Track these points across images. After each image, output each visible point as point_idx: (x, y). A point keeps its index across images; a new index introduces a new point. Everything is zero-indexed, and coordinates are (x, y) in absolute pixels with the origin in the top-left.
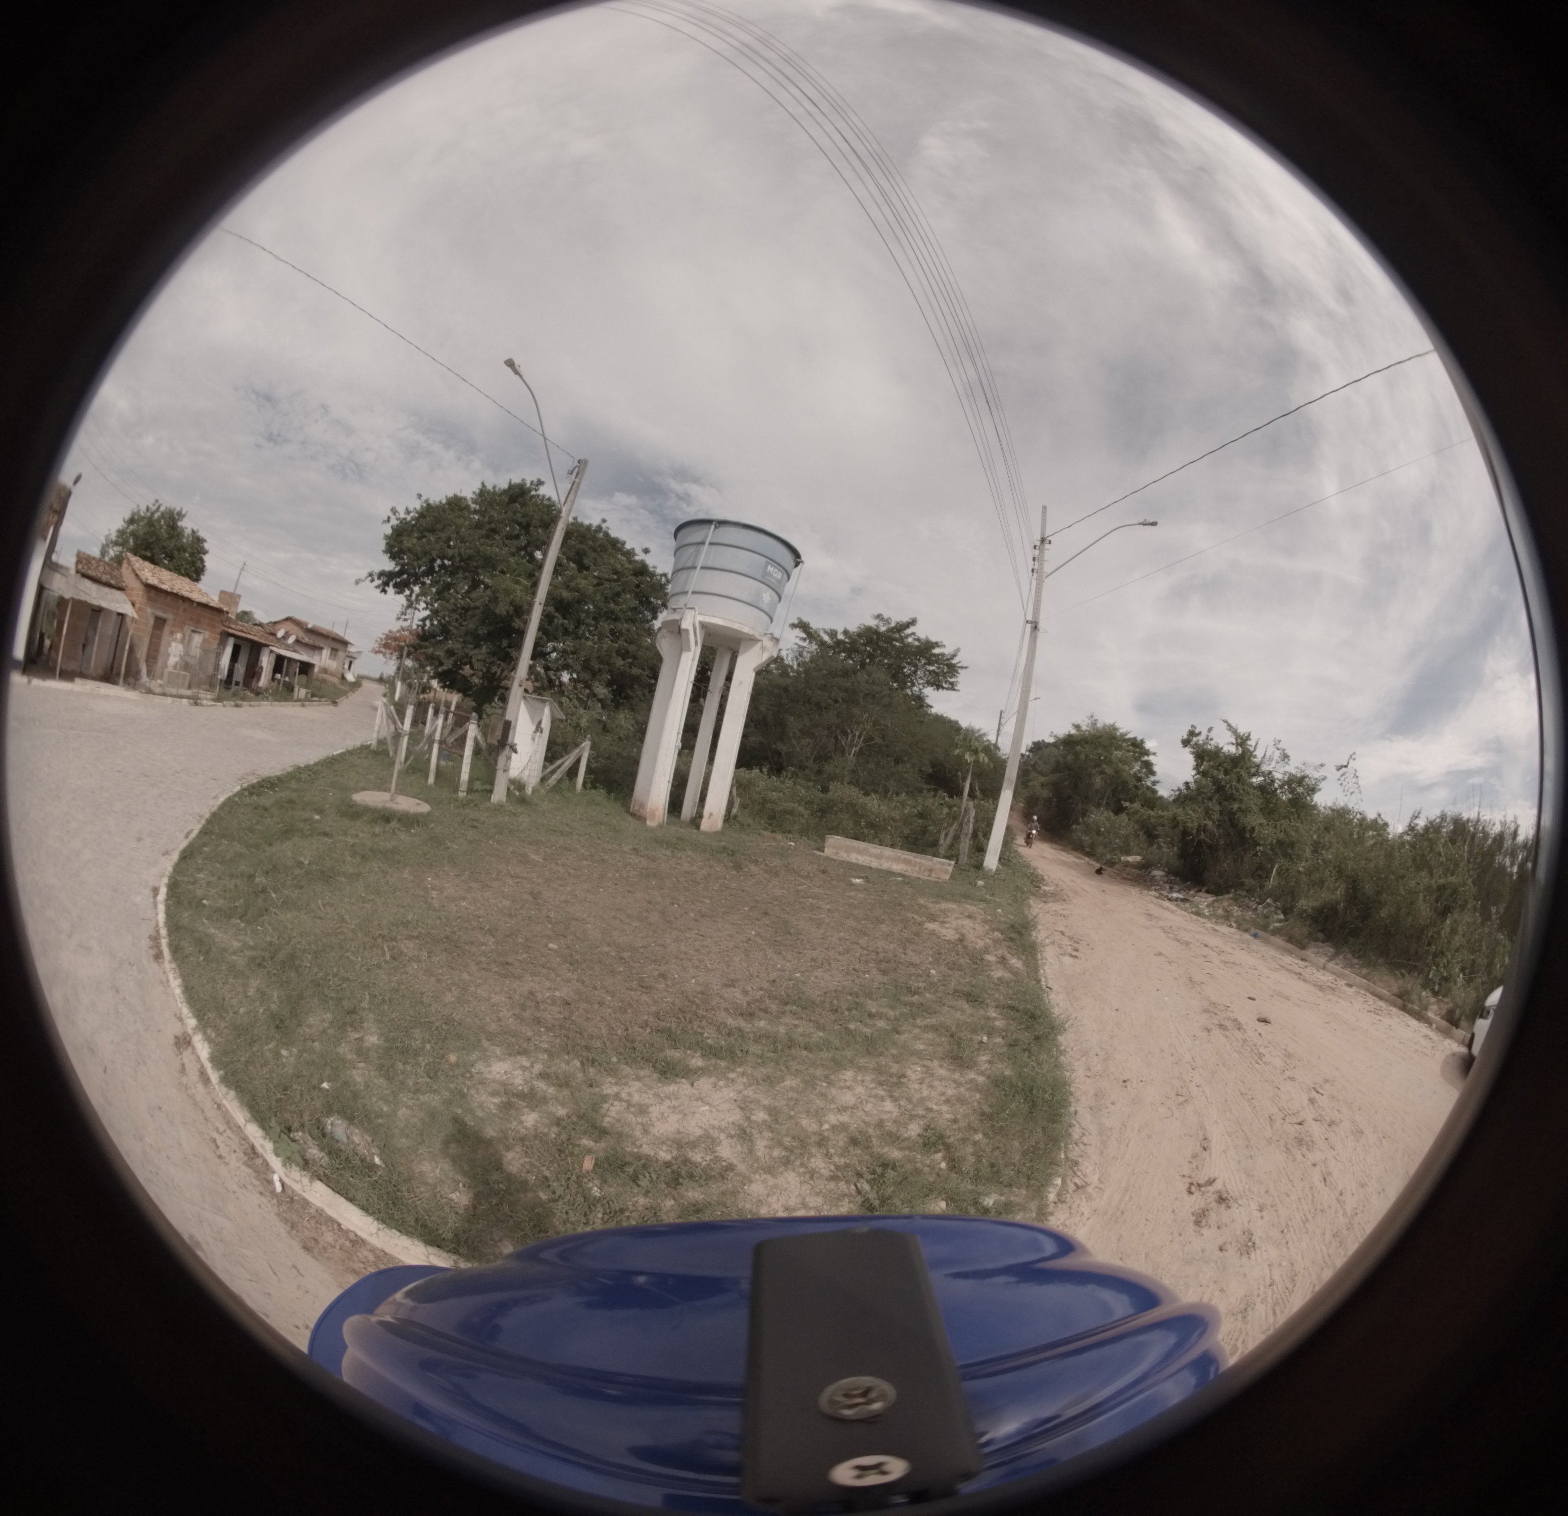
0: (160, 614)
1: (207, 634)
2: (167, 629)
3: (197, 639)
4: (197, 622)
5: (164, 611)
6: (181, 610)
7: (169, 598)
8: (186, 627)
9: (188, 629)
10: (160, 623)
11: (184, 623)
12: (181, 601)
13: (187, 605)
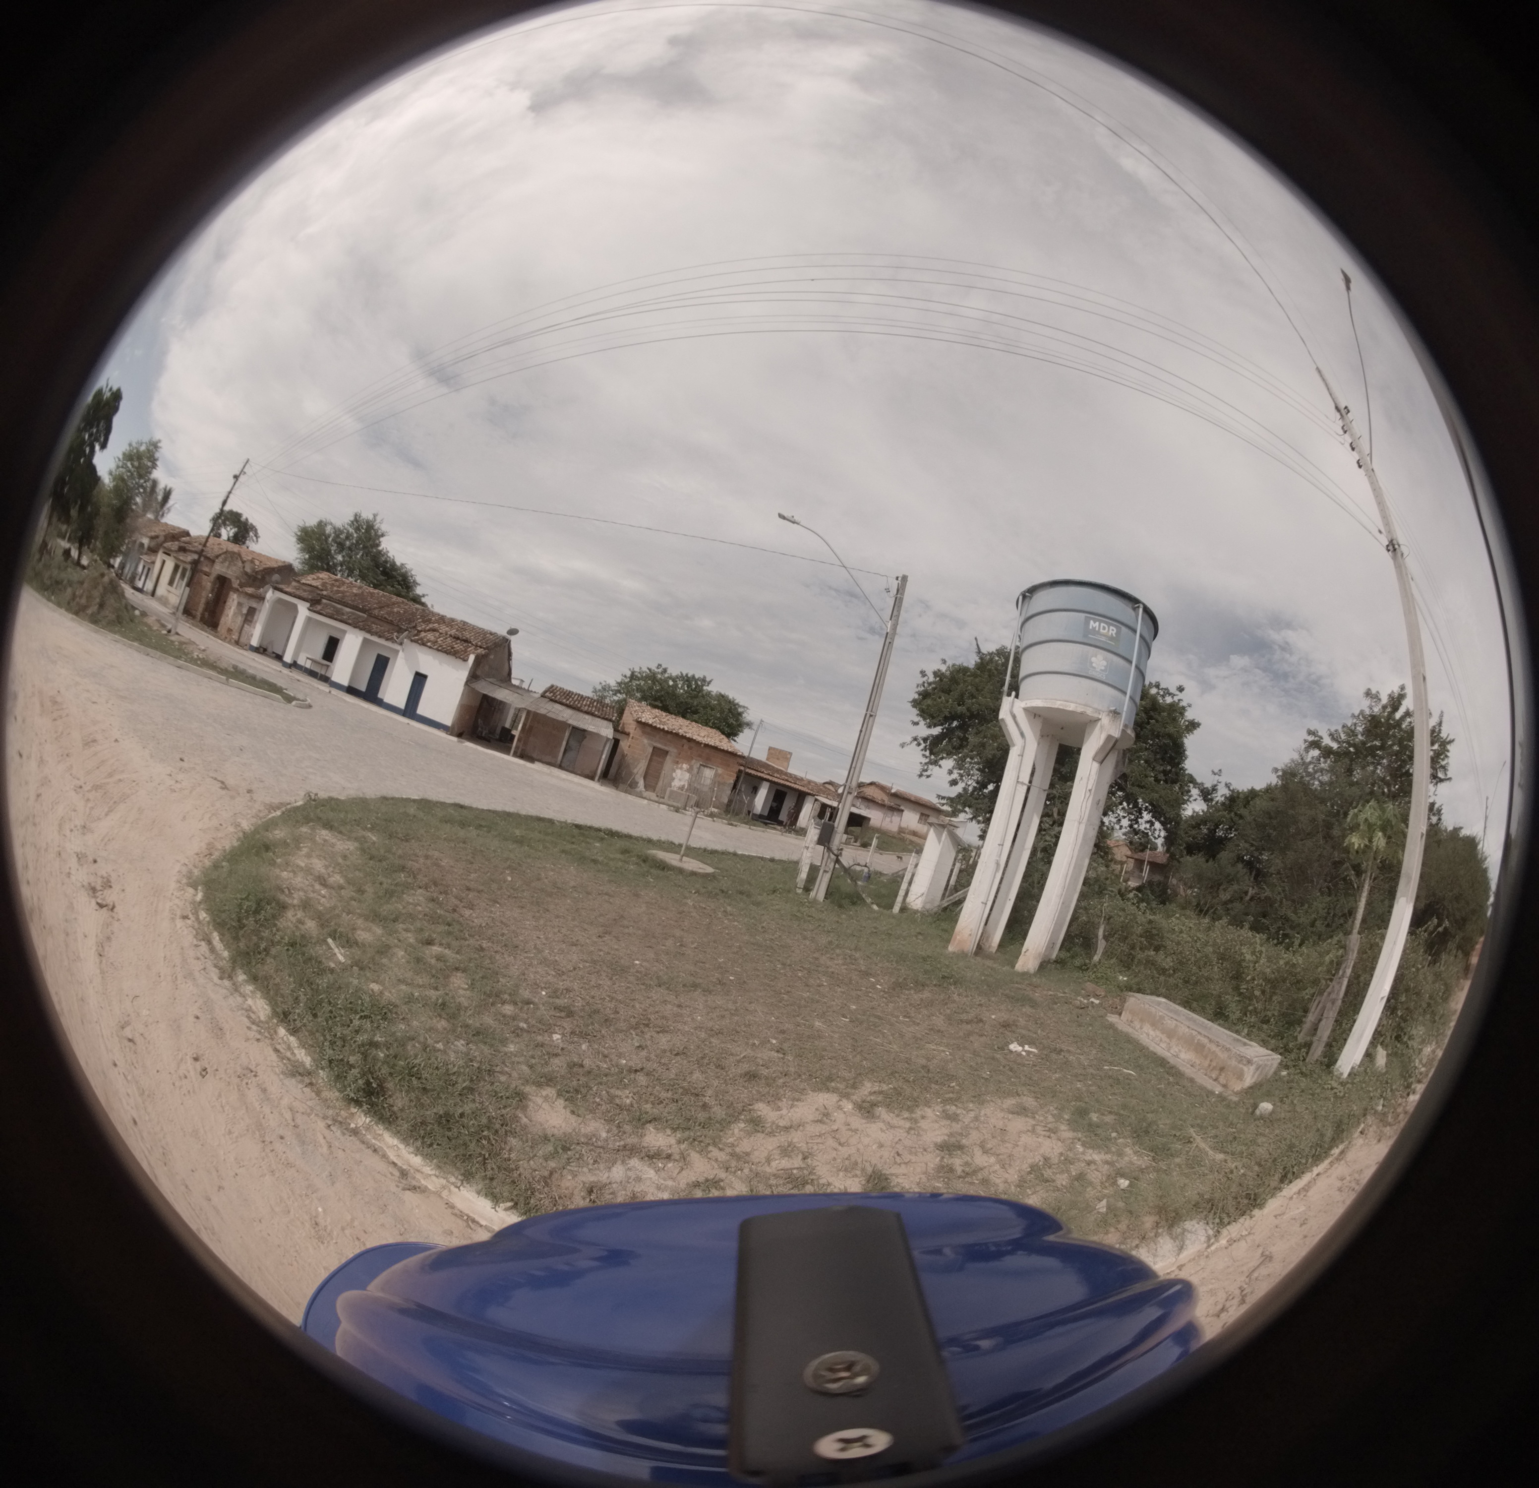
0: (659, 745)
1: (720, 771)
2: (669, 759)
3: (708, 774)
4: (708, 759)
5: (666, 745)
6: (686, 747)
7: (669, 736)
8: (694, 761)
9: (696, 764)
10: (659, 754)
11: (692, 759)
12: (685, 741)
13: (692, 744)
